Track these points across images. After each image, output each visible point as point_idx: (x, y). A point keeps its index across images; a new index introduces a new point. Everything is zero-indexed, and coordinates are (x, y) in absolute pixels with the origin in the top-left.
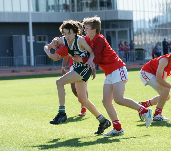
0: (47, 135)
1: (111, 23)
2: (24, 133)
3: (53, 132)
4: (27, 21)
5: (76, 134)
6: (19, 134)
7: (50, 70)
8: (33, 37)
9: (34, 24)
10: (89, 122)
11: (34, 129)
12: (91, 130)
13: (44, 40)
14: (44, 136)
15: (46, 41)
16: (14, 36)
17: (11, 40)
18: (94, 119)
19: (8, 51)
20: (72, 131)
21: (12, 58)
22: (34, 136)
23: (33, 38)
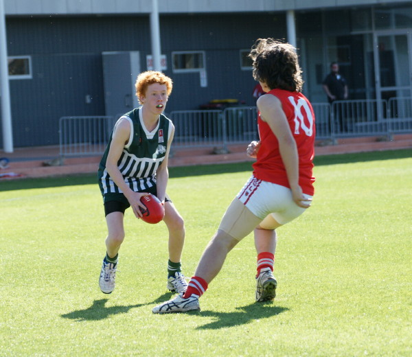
0: (200, 349)
1: (393, 12)
2: (134, 342)
3: (218, 338)
4: (144, 10)
5: (286, 345)
6: (119, 346)
7: (214, 153)
8: (164, 57)
9: (165, 18)
10: (327, 307)
11: (163, 329)
12: (332, 331)
13: (197, 66)
14: (192, 351)
15: (202, 67)
16: (105, 53)
17: (97, 65)
18: (340, 298)
19: (88, 100)
20: (275, 337)
21: (102, 120)
22: (164, 352)
23: (162, 61)
